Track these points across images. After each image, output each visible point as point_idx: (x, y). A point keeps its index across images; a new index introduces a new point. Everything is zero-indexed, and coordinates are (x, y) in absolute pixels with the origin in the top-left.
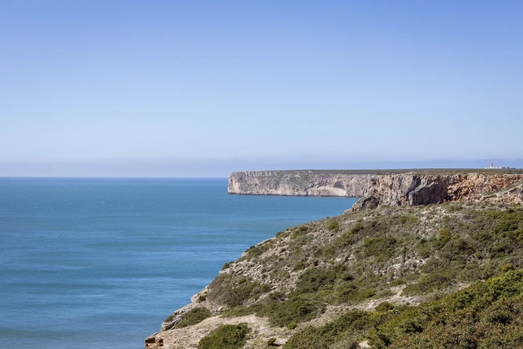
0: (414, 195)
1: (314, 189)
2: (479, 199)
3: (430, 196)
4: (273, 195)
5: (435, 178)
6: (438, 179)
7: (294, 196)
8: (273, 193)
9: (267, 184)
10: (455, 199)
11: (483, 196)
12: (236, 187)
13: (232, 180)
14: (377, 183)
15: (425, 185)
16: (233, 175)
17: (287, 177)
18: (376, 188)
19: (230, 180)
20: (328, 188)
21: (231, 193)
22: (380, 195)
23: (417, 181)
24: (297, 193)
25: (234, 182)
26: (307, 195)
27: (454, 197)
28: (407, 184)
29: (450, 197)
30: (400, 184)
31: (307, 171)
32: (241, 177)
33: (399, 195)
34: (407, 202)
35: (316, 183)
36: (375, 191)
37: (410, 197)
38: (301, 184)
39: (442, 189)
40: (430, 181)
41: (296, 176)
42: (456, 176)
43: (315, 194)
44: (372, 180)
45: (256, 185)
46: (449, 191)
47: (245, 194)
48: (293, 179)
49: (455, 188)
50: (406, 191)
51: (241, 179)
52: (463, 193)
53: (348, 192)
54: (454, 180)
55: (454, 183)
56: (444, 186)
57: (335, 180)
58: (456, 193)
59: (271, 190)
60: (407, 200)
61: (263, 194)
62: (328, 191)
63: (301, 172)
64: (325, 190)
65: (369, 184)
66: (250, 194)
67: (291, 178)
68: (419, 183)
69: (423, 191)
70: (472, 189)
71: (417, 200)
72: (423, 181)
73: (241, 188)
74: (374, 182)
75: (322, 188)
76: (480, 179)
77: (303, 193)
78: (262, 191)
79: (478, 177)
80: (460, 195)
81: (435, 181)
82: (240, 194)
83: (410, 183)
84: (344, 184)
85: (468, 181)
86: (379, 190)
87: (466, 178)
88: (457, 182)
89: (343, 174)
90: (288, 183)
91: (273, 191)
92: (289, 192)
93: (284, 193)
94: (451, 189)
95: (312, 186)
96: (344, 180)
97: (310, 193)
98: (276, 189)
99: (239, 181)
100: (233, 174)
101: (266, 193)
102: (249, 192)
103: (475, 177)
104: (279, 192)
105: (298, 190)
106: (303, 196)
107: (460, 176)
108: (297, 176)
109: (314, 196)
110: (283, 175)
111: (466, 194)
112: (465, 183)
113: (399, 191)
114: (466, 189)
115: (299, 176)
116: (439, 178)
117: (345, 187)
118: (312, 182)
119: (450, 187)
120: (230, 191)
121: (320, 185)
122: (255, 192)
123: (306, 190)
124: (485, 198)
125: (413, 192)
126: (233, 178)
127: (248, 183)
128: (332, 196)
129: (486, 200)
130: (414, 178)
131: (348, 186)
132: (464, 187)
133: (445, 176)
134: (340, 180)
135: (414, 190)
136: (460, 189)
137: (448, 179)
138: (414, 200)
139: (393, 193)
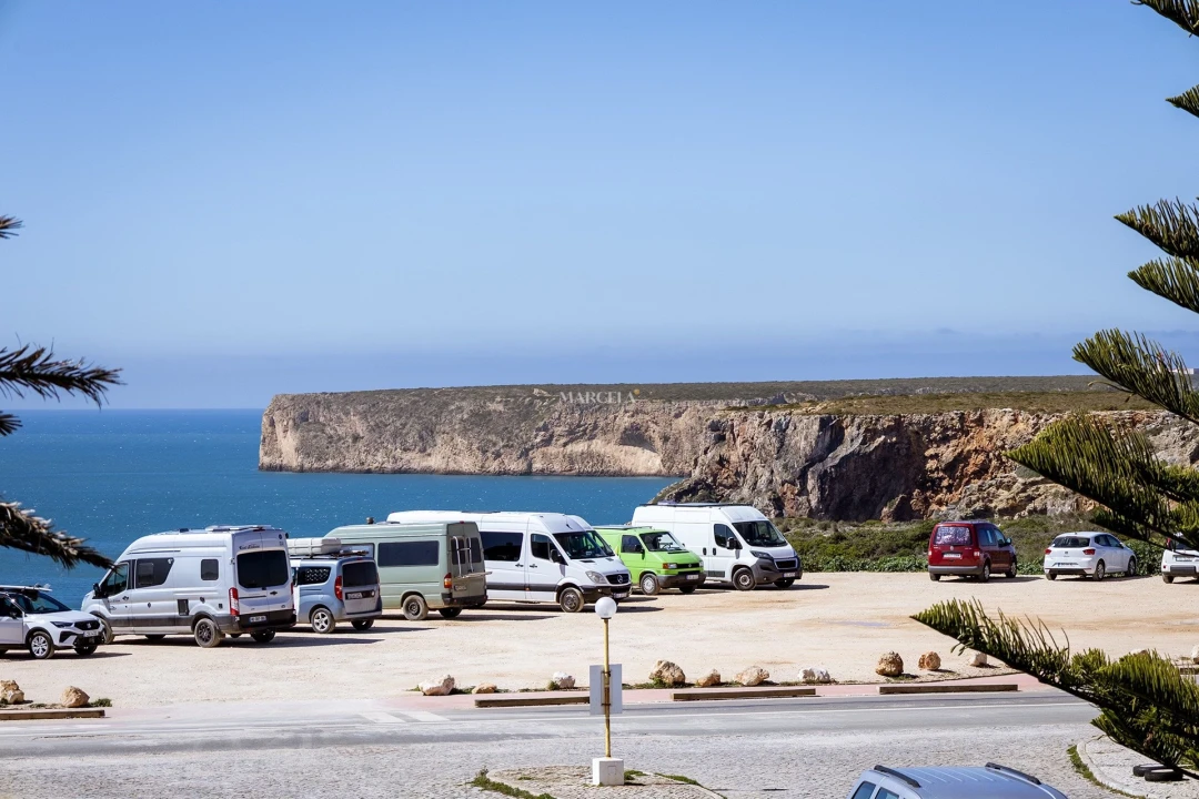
0: (823, 477)
1: (552, 450)
2: (1008, 488)
3: (873, 480)
4: (415, 472)
5: (886, 422)
6: (898, 427)
7: (484, 473)
8: (414, 465)
9: (395, 435)
10: (950, 489)
11: (1021, 480)
12: (288, 447)
13: (272, 424)
14: (728, 435)
15: (856, 444)
16: (278, 405)
17: (460, 409)
18: (724, 451)
19: (265, 420)
20: (598, 445)
21: (271, 468)
22: (738, 474)
23: (832, 431)
24: (493, 466)
25: (279, 429)
26: (528, 473)
27: (945, 483)
28: (802, 444)
29: (933, 481)
30: (782, 443)
31: (530, 388)
32: (305, 412)
33: (777, 479)
34: (802, 499)
35: (559, 430)
36: (722, 462)
37: (811, 483)
38: (507, 434)
39: (908, 456)
40: (871, 433)
41: (492, 406)
42: (951, 416)
43: (557, 467)
44: (715, 427)
45: (356, 438)
46: (931, 464)
47: (318, 470)
48: (480, 419)
49: (948, 453)
50: (798, 463)
51: (304, 418)
52: (970, 469)
53: (668, 459)
54: (946, 429)
55: (945, 439)
56: (914, 447)
57: (625, 421)
58: (950, 468)
59: (407, 456)
60: (803, 491)
61: (381, 471)
62: (601, 459)
63: (508, 392)
64: (590, 455)
65: (706, 438)
66: (335, 469)
67: (474, 414)
68: (837, 439)
69: (852, 465)
70: (999, 458)
71: (831, 489)
72: (850, 432)
73: (303, 449)
74: (720, 433)
75: (579, 447)
76: (1021, 426)
77: (516, 465)
78: (378, 460)
79: (1016, 421)
80: (962, 477)
81: (887, 431)
82: (302, 470)
83: (812, 439)
84: (655, 432)
85: (986, 432)
86: (734, 458)
87: (980, 422)
88: (954, 437)
89: (652, 398)
90: (464, 432)
91: (415, 461)
92: (467, 463)
93: (452, 466)
94: (935, 456)
95: (547, 442)
96: (655, 419)
97: (537, 466)
98: (423, 450)
99: (296, 426)
100: (277, 399)
101: (389, 466)
102: (330, 463)
103: (1007, 419)
104: (435, 461)
105: (498, 455)
106: (514, 473)
107: (962, 418)
108: (496, 406)
109: (552, 473)
110: (446, 404)
111: (982, 471)
112: (979, 439)
113: (778, 466)
114: (981, 457)
115: (501, 408)
116: (898, 422)
117: (658, 443)
118: (545, 428)
119: (931, 452)
120: (266, 460)
121: (573, 435)
122: (350, 464)
123: (525, 453)
124: (1026, 486)
125: (819, 467)
126: (277, 416)
127: (329, 431)
128: (615, 474)
129: (1029, 492)
130: (824, 424)
131: (666, 439)
132: (976, 451)
133: (916, 418)
134: (639, 419)
135: (822, 459)
136: (962, 458)
137: (926, 427)
138: (822, 490)
139: (759, 470)
